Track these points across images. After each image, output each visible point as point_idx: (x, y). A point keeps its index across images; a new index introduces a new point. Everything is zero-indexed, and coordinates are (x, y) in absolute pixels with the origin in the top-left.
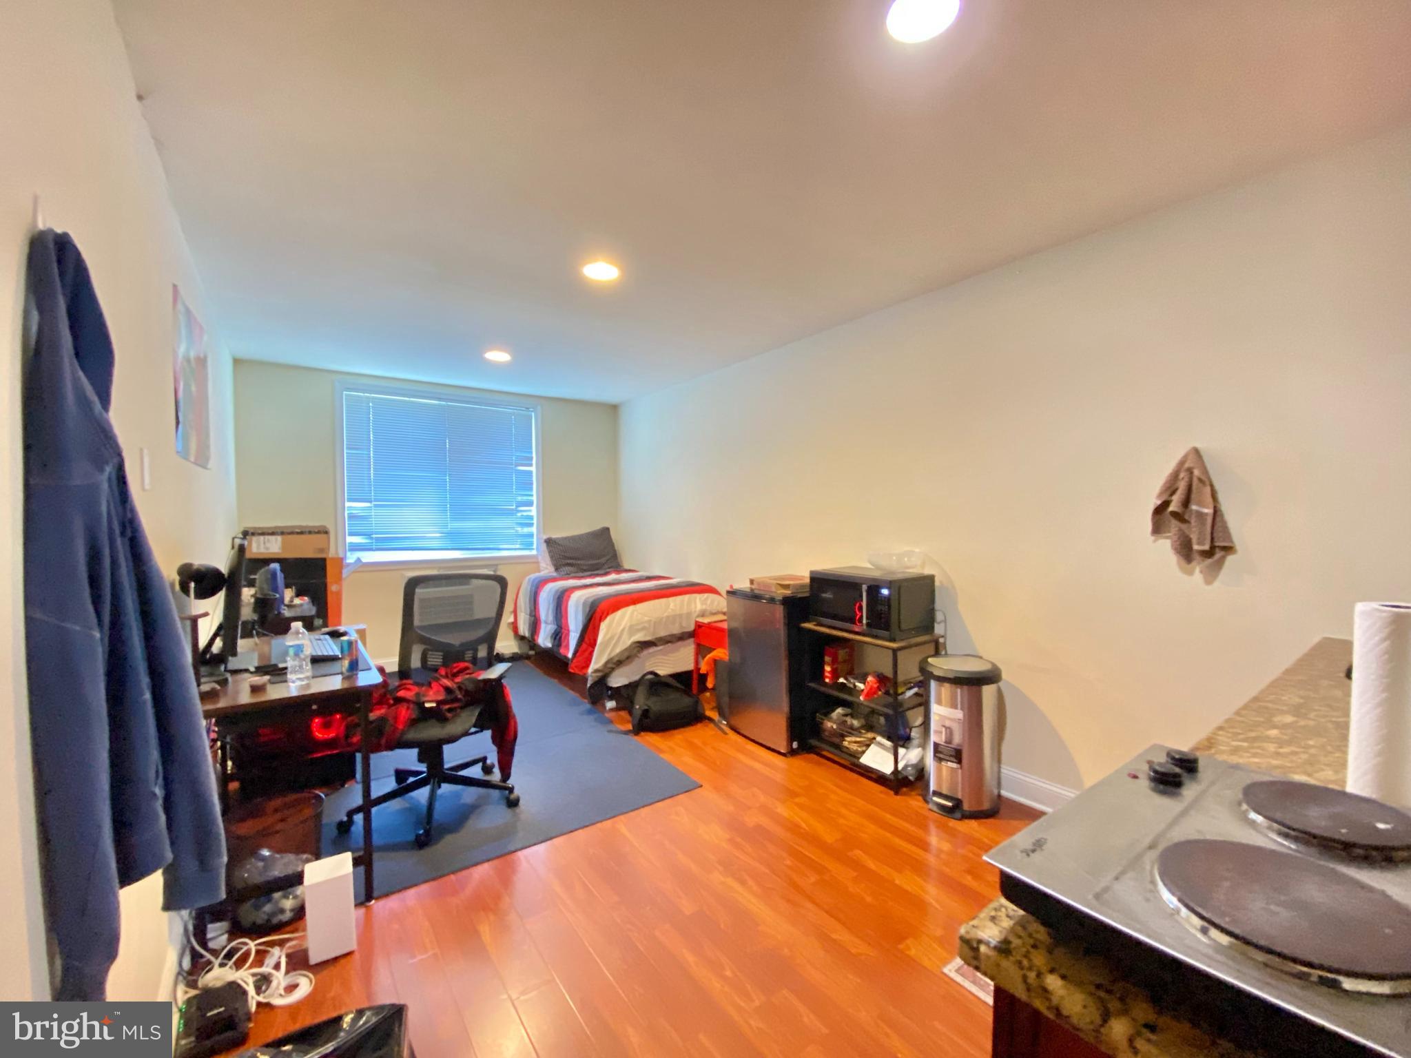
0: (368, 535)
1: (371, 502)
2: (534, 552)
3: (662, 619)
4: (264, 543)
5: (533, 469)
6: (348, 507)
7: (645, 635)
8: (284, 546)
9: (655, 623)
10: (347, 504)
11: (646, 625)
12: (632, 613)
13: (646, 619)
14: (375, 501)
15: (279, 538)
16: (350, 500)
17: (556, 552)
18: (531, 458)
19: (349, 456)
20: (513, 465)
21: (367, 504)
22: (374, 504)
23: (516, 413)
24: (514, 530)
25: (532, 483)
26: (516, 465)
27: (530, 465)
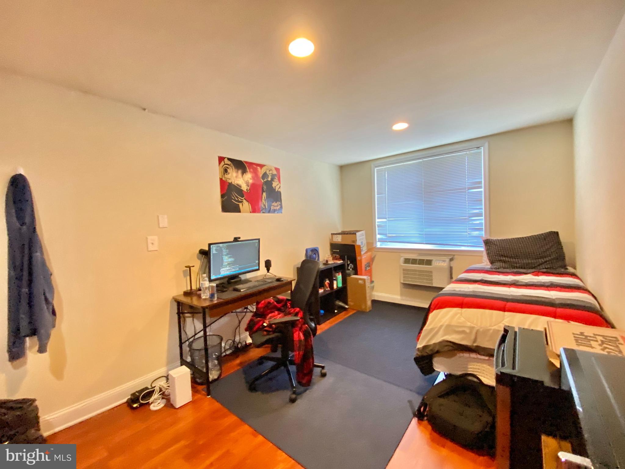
0: (385, 235)
1: (386, 219)
3: (489, 330)
4: (336, 238)
5: (482, 190)
6: (378, 222)
7: (463, 339)
8: (342, 239)
9: (478, 331)
10: (377, 220)
11: (468, 331)
12: (456, 314)
13: (469, 324)
14: (388, 218)
15: (341, 236)
16: (378, 218)
17: (492, 250)
18: (480, 183)
19: (378, 197)
20: (466, 189)
21: (385, 220)
22: (388, 220)
23: (468, 153)
24: (467, 233)
25: (482, 200)
26: (469, 189)
27: (480, 187)
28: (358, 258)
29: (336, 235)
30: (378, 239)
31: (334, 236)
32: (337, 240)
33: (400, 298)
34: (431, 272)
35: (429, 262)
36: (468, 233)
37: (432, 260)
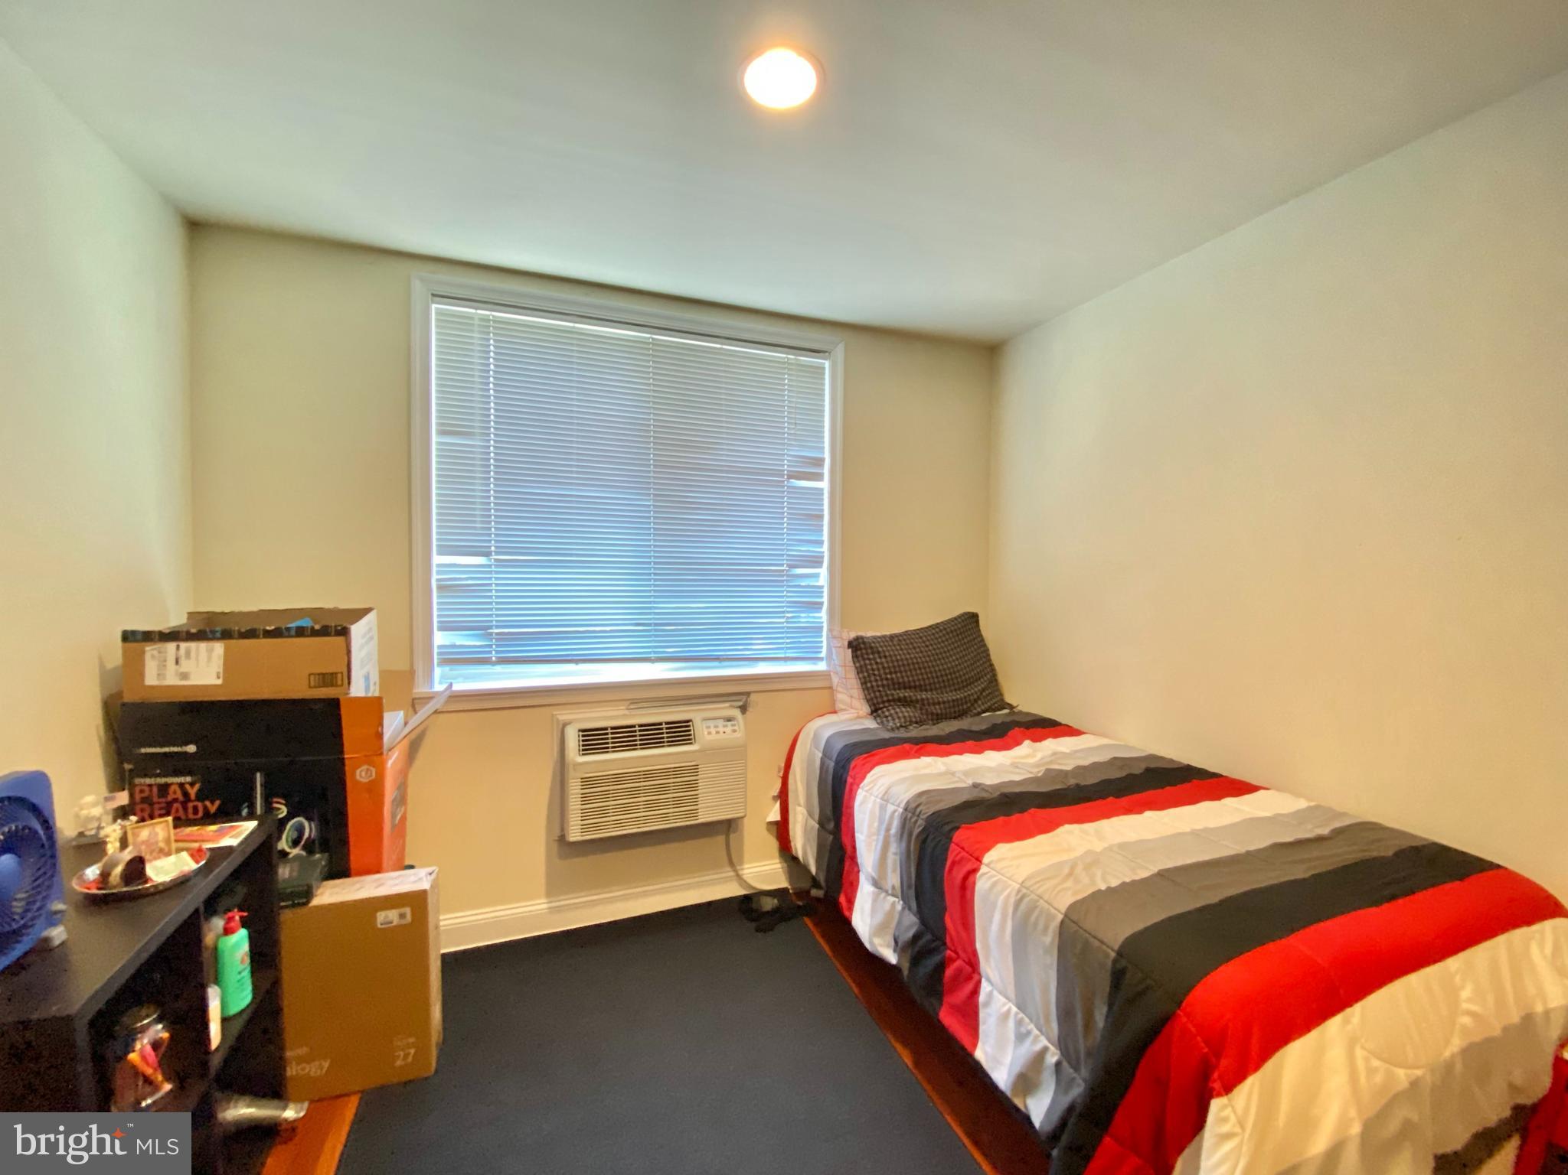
0: (482, 629)
1: (487, 554)
2: (822, 666)
4: (177, 662)
5: (824, 485)
6: (438, 565)
8: (230, 665)
10: (437, 559)
14: (497, 553)
15: (219, 648)
16: (444, 551)
17: (873, 670)
18: (819, 462)
19: (444, 453)
20: (783, 476)
21: (481, 560)
22: (496, 560)
23: (793, 362)
24: (783, 617)
25: (821, 517)
26: (790, 477)
27: (818, 477)
28: (360, 774)
29: (171, 646)
30: (439, 654)
31: (151, 650)
32: (185, 676)
33: (545, 906)
34: (694, 770)
35: (680, 732)
36: (788, 618)
37: (688, 721)
